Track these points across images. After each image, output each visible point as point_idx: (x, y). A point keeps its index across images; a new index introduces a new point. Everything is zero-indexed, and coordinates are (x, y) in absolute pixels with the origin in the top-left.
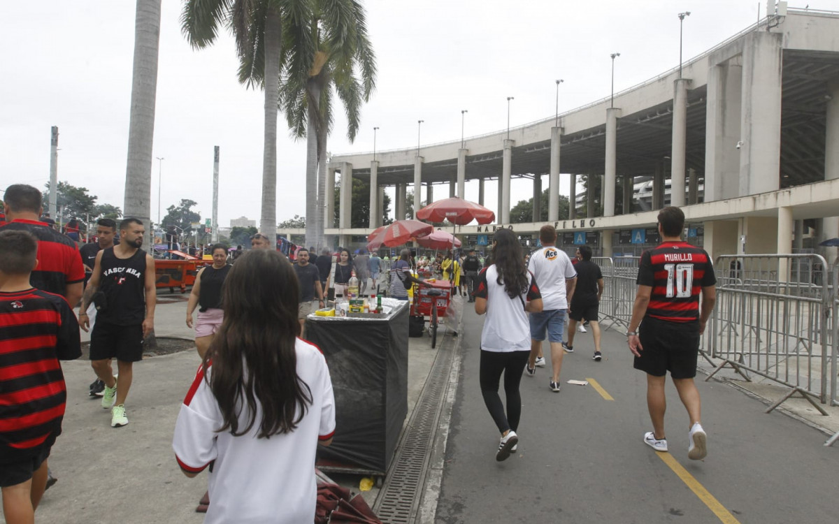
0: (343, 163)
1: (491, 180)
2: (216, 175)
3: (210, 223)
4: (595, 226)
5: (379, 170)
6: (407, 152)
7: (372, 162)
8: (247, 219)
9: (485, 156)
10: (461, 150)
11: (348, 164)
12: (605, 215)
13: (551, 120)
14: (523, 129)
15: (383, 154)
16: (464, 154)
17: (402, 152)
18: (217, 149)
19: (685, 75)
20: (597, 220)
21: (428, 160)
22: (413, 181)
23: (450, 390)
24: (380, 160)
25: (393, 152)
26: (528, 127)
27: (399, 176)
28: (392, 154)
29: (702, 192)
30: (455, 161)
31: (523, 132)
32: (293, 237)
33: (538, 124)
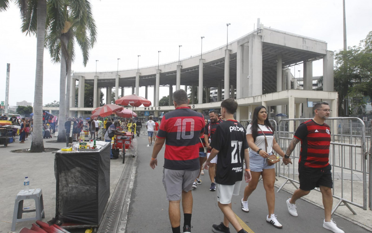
0: (80, 76)
1: (151, 87)
2: (8, 79)
3: (4, 104)
4: (195, 108)
5: (98, 80)
6: (112, 73)
7: (95, 76)
8: (26, 102)
9: (148, 76)
10: (137, 73)
11: (82, 77)
12: (199, 103)
13: (177, 62)
14: (165, 65)
15: (100, 73)
16: (139, 75)
17: (110, 72)
18: (8, 65)
19: (229, 48)
20: (195, 105)
21: (122, 77)
22: (115, 86)
23: (131, 182)
24: (99, 75)
25: (106, 72)
26: (167, 65)
27: (108, 84)
28: (105, 73)
29: (236, 95)
30: (135, 78)
31: (165, 67)
32: (53, 111)
33: (171, 63)
